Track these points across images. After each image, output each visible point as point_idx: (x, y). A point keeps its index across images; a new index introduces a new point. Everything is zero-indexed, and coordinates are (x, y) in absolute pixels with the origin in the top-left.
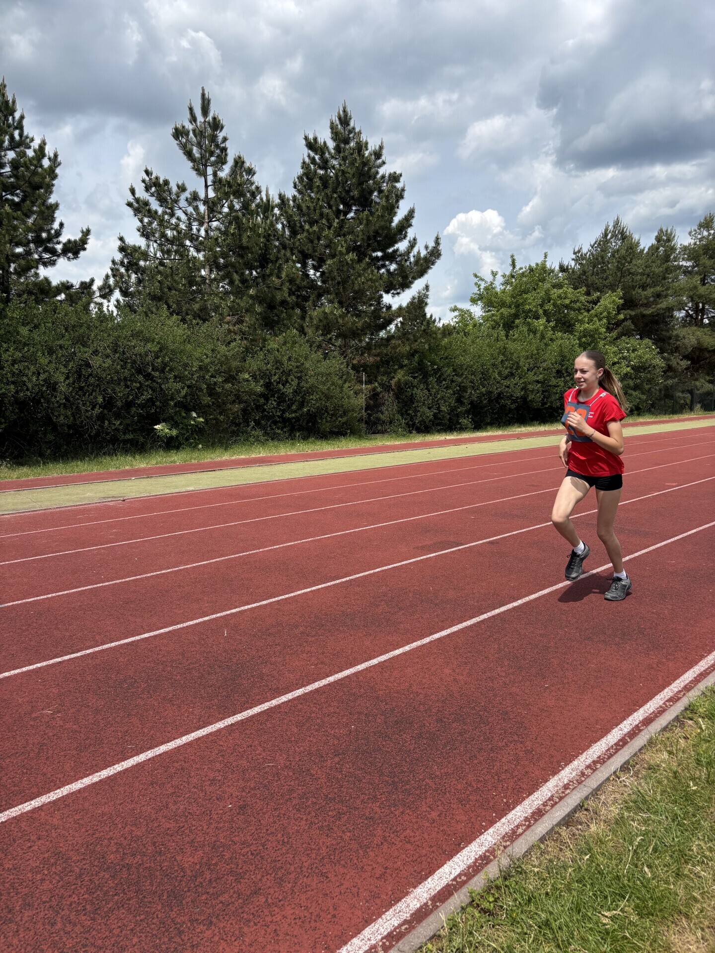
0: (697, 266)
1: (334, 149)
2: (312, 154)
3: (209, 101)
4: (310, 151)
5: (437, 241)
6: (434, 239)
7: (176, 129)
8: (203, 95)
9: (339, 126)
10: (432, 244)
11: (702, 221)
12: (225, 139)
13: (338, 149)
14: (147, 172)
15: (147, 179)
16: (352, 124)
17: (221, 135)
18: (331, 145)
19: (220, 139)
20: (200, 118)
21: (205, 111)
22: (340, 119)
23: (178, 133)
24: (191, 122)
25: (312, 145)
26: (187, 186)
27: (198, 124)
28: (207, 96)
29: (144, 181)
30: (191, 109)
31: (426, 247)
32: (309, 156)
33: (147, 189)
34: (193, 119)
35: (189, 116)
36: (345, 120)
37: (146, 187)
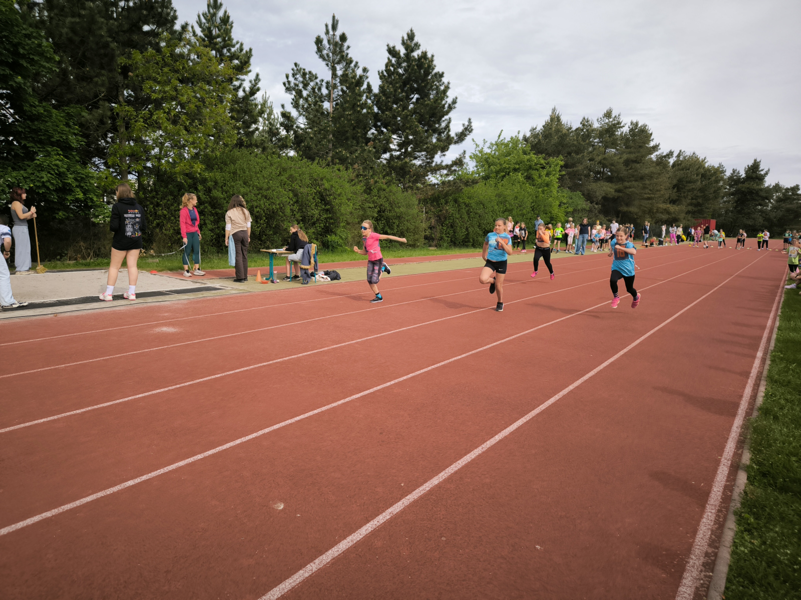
0: (601, 142)
1: (404, 54)
2: (391, 58)
3: (337, 21)
4: (389, 56)
5: (470, 121)
6: (467, 119)
7: (316, 38)
8: (334, 17)
9: (408, 41)
10: (467, 123)
11: (606, 112)
12: (348, 47)
13: (407, 55)
14: (296, 64)
15: (295, 69)
16: (416, 39)
17: (346, 44)
18: (403, 51)
19: (345, 47)
20: (331, 33)
21: (334, 27)
22: (408, 35)
23: (319, 41)
24: (326, 34)
25: (392, 51)
26: (318, 76)
27: (330, 36)
28: (336, 18)
29: (293, 69)
31: (464, 125)
32: (389, 59)
33: (294, 75)
34: (327, 32)
35: (325, 30)
36: (411, 36)
37: (293, 74)
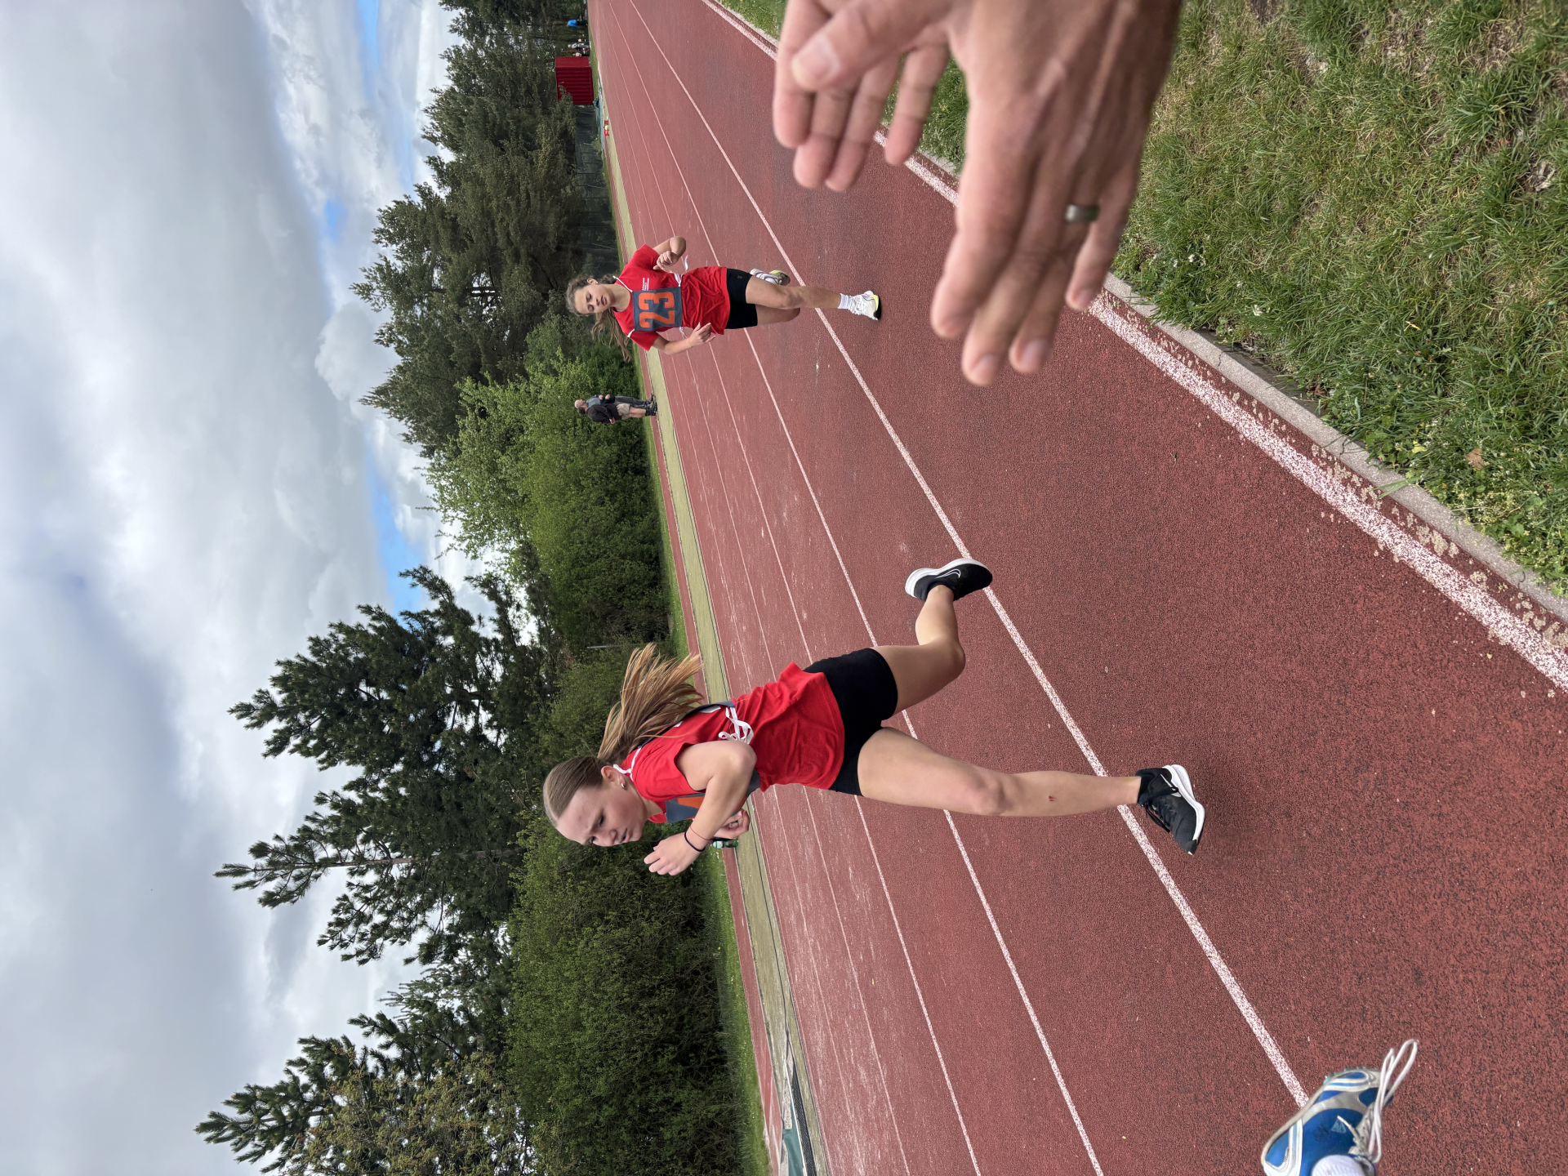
4: (287, 750)
6: (402, 579)
7: (264, 905)
8: (218, 874)
9: (253, 715)
10: (410, 580)
12: (277, 838)
13: (282, 715)
14: (321, 943)
15: (330, 943)
16: (249, 700)
17: (272, 844)
18: (275, 725)
19: (279, 844)
20: (250, 877)
21: (240, 871)
22: (241, 717)
23: (270, 900)
24: (255, 887)
25: (277, 745)
26: (340, 894)
27: (257, 878)
28: (221, 869)
29: (332, 948)
30: (237, 887)
32: (292, 752)
33: (344, 945)
34: (251, 884)
35: (247, 890)
36: (244, 710)
